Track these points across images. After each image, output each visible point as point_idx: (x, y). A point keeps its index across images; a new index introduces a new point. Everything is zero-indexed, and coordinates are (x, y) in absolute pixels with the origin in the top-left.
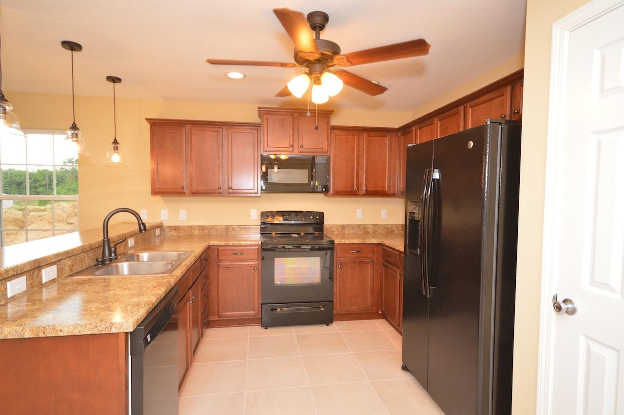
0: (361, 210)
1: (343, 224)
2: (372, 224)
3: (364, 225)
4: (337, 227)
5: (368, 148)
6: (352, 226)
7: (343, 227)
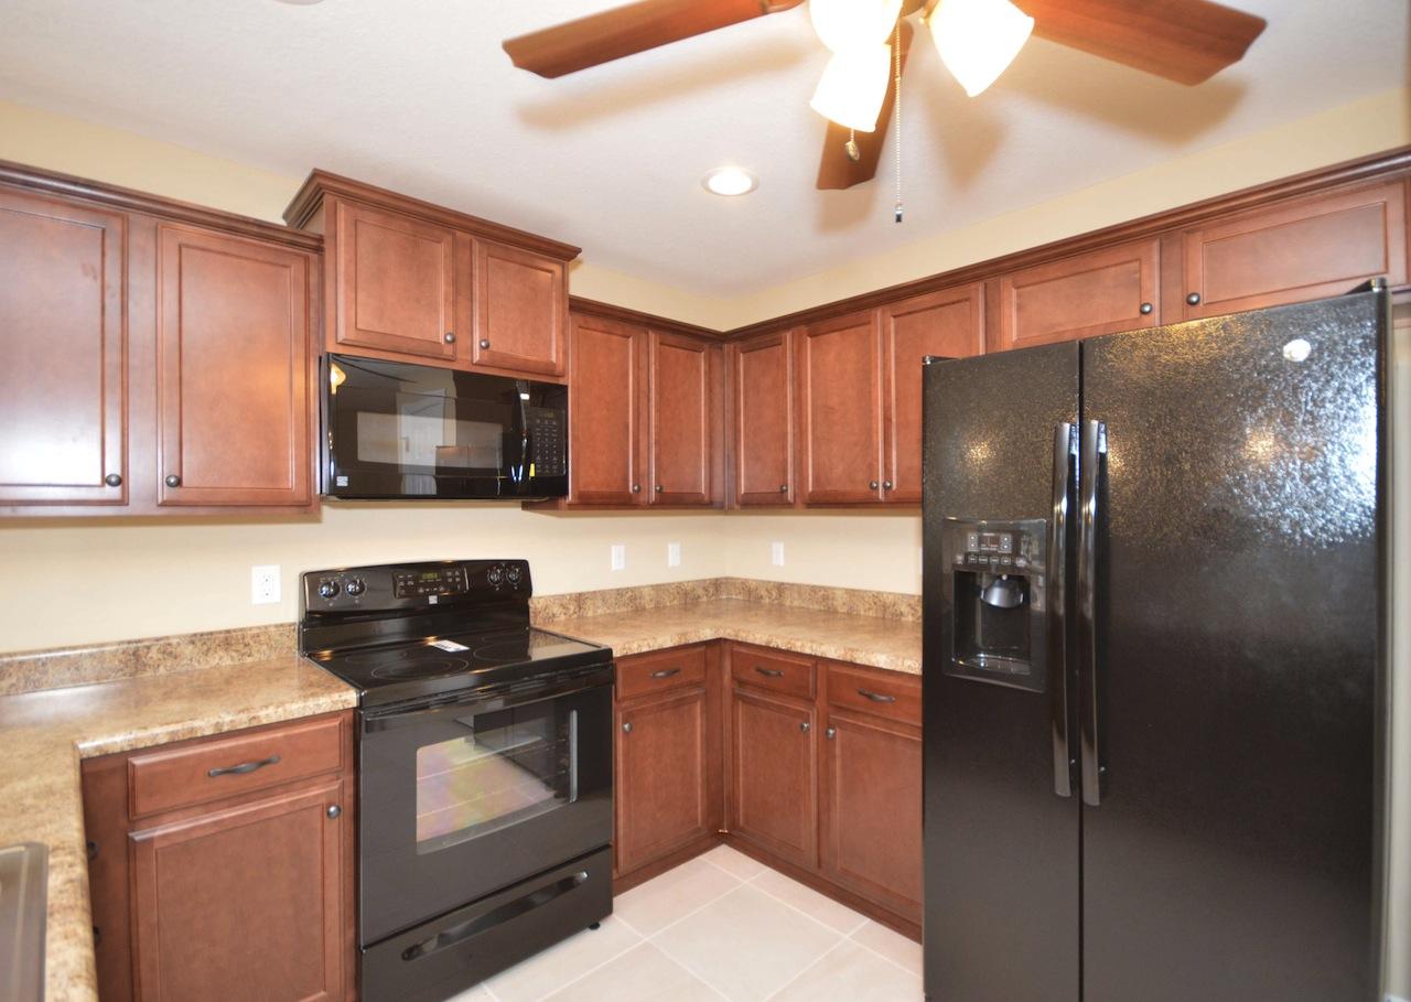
0: (622, 547)
1: (579, 591)
2: (650, 583)
3: (632, 590)
4: (562, 600)
5: (660, 374)
6: (602, 593)
7: (580, 599)
